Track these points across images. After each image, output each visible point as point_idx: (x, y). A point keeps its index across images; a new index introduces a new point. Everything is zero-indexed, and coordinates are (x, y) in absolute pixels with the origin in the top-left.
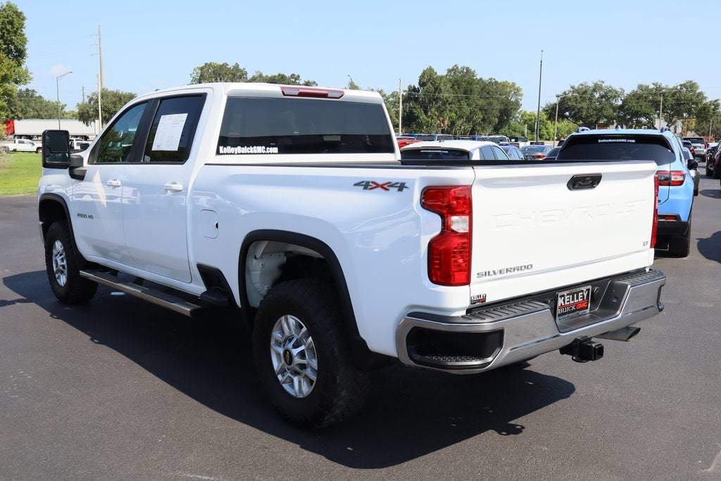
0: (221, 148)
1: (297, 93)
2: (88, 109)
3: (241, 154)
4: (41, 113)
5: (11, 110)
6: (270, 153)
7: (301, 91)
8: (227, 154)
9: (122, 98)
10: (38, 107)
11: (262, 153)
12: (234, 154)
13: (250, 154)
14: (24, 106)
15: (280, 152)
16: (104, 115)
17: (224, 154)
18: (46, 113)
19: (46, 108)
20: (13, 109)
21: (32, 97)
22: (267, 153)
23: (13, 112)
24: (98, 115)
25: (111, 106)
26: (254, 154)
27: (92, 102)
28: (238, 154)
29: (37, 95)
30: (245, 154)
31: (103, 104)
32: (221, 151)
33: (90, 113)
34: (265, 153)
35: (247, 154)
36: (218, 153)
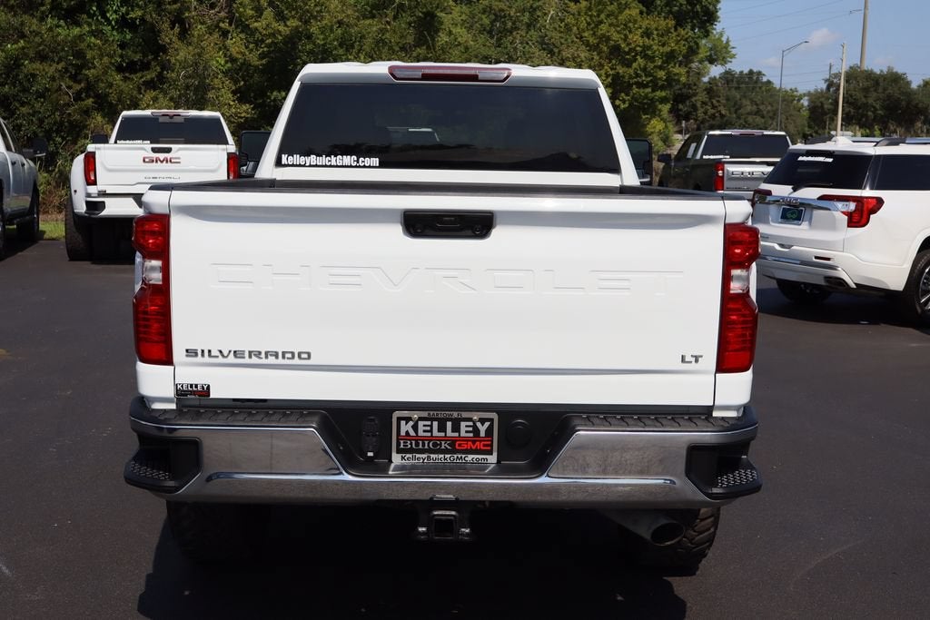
0: (284, 157)
1: (419, 74)
2: (823, 100)
3: (316, 166)
4: (761, 107)
5: (712, 103)
6: (364, 167)
7: (427, 71)
8: (293, 165)
9: (881, 80)
10: (758, 99)
11: (351, 166)
12: (304, 166)
13: (331, 166)
14: (738, 97)
15: (383, 165)
16: (847, 110)
17: (288, 165)
18: (769, 108)
19: (770, 100)
20: (714, 102)
21: (756, 82)
22: (360, 167)
23: (714, 107)
24: (837, 111)
25: (859, 95)
26: (337, 166)
27: (831, 89)
28: (310, 166)
29: (765, 79)
30: (322, 166)
31: (847, 91)
32: (284, 161)
33: (826, 106)
34: (356, 167)
35: (326, 166)
36: (279, 163)
